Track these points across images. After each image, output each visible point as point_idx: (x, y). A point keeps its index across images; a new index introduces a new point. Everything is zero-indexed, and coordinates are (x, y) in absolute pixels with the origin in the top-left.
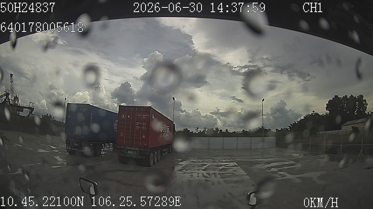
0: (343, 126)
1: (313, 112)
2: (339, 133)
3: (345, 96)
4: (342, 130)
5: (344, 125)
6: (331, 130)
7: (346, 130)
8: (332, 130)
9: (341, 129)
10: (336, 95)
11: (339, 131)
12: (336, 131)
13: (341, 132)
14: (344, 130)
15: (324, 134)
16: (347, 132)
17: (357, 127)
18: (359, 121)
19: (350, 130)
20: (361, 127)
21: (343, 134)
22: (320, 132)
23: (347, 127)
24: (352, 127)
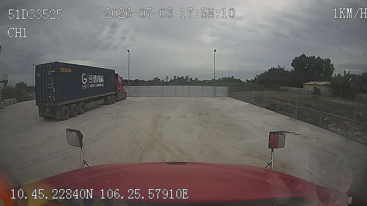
1: (279, 66)
2: (301, 90)
3: (313, 57)
5: (306, 84)
7: (308, 90)
8: (294, 87)
9: (303, 88)
10: (304, 54)
12: (298, 88)
13: (302, 90)
14: (306, 89)
15: (285, 89)
16: (309, 91)
17: (318, 88)
18: (321, 83)
19: (311, 90)
20: (323, 89)
21: (304, 92)
22: (282, 87)
23: (309, 87)
24: (314, 87)
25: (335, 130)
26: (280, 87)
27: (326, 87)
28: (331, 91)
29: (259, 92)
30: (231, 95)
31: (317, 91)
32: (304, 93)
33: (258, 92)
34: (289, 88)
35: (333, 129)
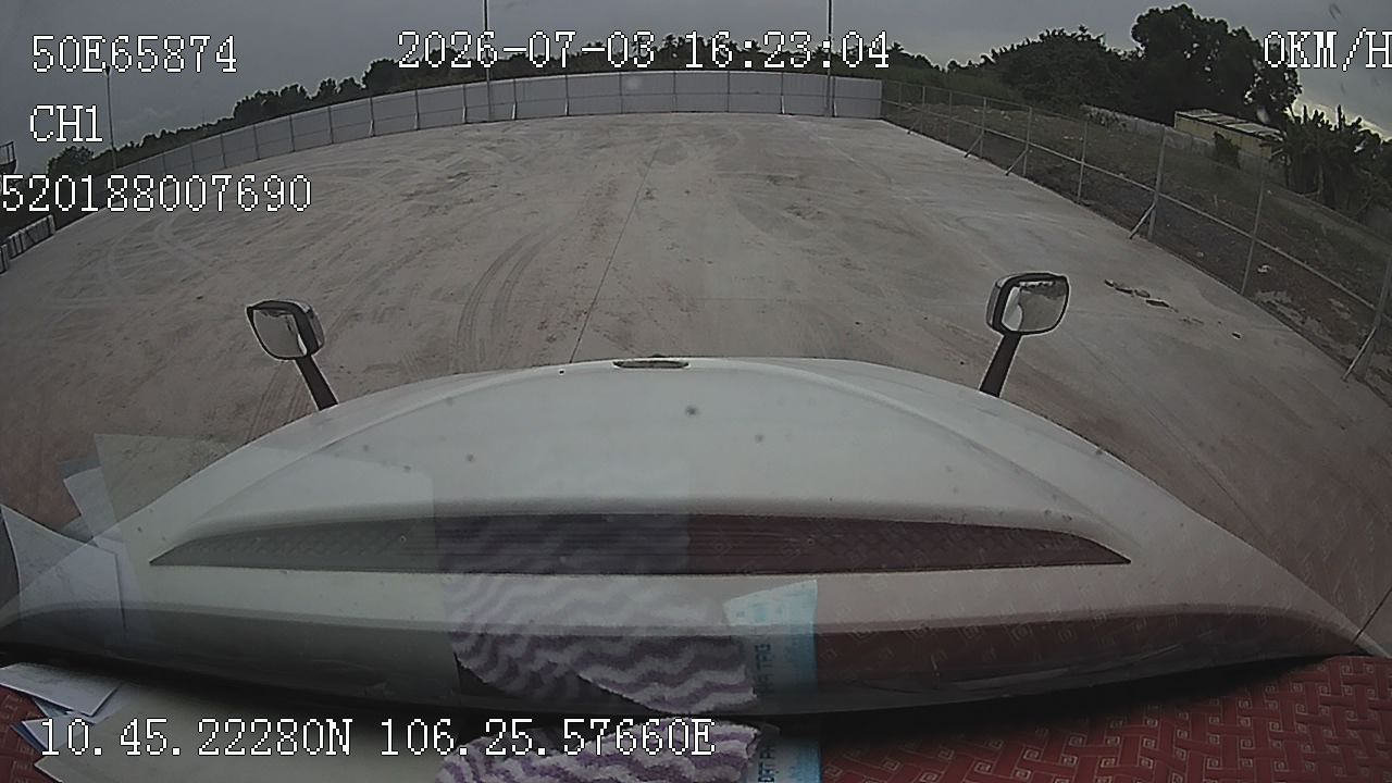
0: (1183, 118)
1: (1082, 29)
2: (1162, 134)
3: (1219, 22)
4: (1176, 132)
5: (1184, 113)
6: (1135, 116)
7: (1192, 138)
8: (1140, 117)
9: (1172, 126)
11: (1163, 129)
12: (1154, 124)
13: (1170, 134)
14: (1183, 134)
15: (1104, 118)
16: (1193, 143)
17: (1232, 142)
18: (1244, 127)
19: (1206, 145)
20: (1250, 151)
21: (1176, 145)
22: (1093, 109)
23: (1197, 128)
24: (1216, 134)
25: (1297, 320)
26: (1085, 106)
27: (1265, 148)
28: (1281, 166)
29: (1003, 112)
30: (890, 112)
31: (1225, 150)
32: (1174, 147)
33: (998, 111)
34: (1118, 116)
35: (1292, 314)
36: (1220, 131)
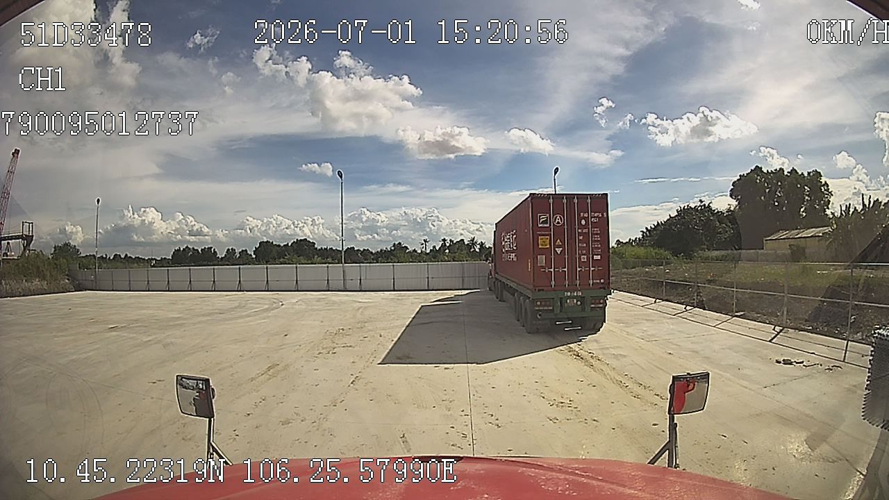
0: (768, 242)
1: (701, 201)
2: (758, 256)
3: (779, 170)
4: (765, 252)
5: (770, 238)
7: (776, 252)
8: (742, 250)
9: (763, 249)
11: (758, 252)
12: (752, 251)
13: (762, 254)
14: (770, 252)
16: (777, 255)
17: (801, 246)
18: (807, 234)
19: (784, 254)
20: (812, 248)
21: (768, 260)
22: (712, 252)
23: (779, 245)
24: (790, 245)
27: (821, 241)
31: (797, 253)
36: (792, 242)
